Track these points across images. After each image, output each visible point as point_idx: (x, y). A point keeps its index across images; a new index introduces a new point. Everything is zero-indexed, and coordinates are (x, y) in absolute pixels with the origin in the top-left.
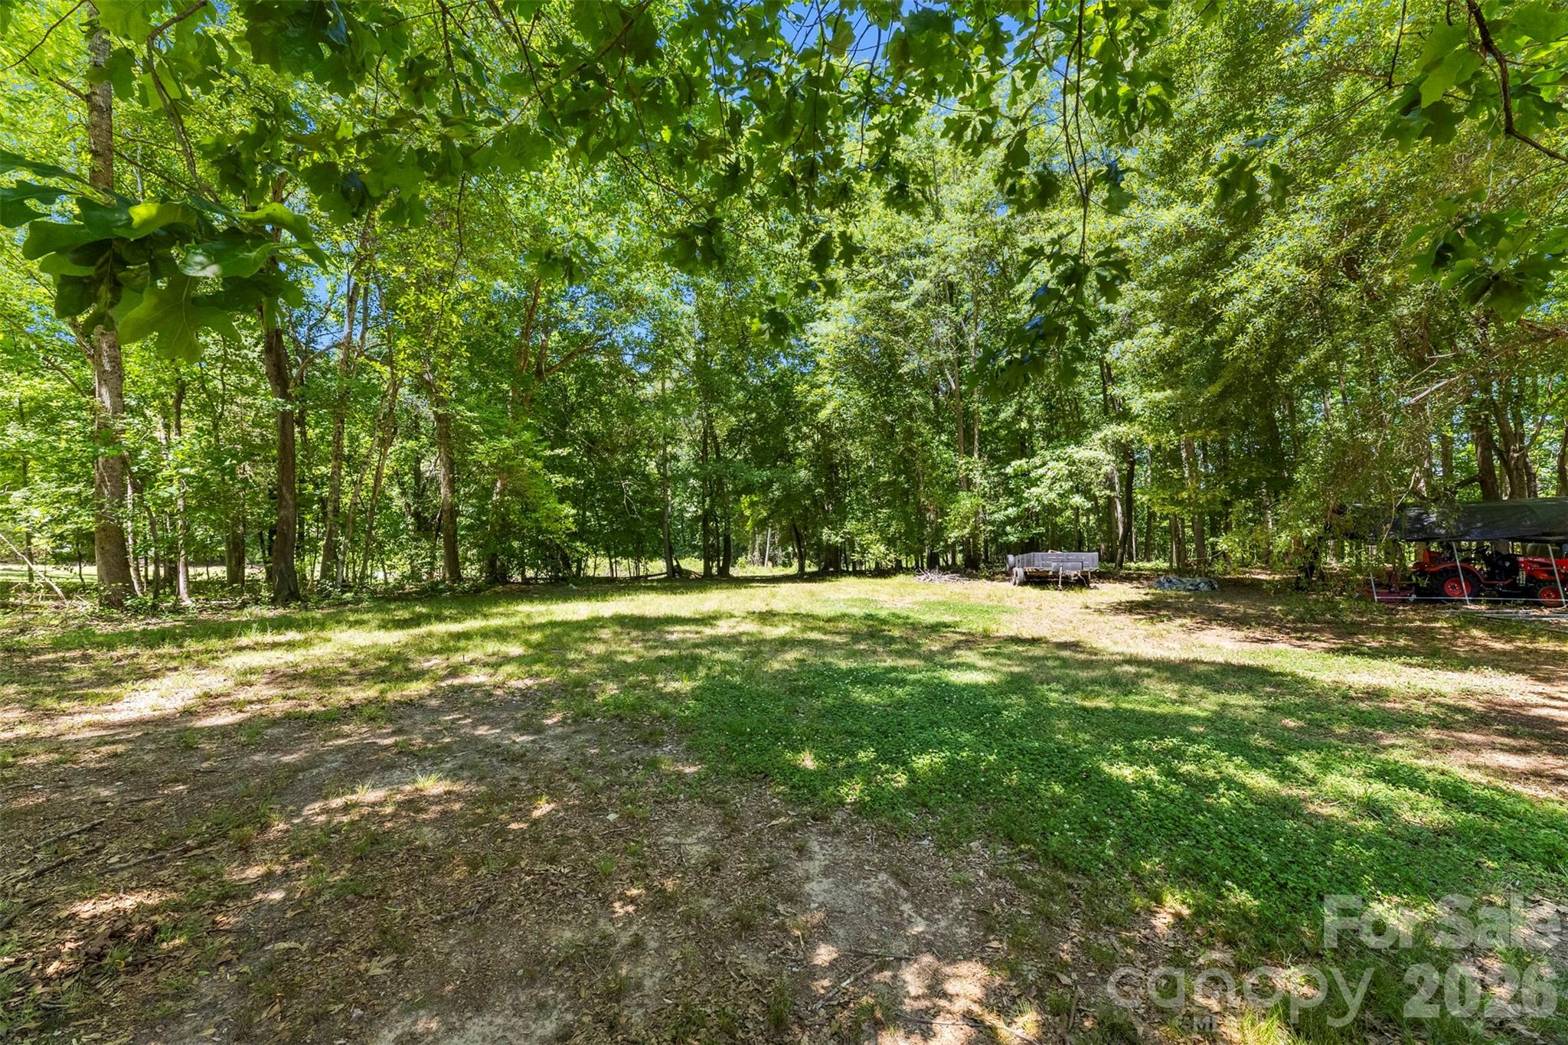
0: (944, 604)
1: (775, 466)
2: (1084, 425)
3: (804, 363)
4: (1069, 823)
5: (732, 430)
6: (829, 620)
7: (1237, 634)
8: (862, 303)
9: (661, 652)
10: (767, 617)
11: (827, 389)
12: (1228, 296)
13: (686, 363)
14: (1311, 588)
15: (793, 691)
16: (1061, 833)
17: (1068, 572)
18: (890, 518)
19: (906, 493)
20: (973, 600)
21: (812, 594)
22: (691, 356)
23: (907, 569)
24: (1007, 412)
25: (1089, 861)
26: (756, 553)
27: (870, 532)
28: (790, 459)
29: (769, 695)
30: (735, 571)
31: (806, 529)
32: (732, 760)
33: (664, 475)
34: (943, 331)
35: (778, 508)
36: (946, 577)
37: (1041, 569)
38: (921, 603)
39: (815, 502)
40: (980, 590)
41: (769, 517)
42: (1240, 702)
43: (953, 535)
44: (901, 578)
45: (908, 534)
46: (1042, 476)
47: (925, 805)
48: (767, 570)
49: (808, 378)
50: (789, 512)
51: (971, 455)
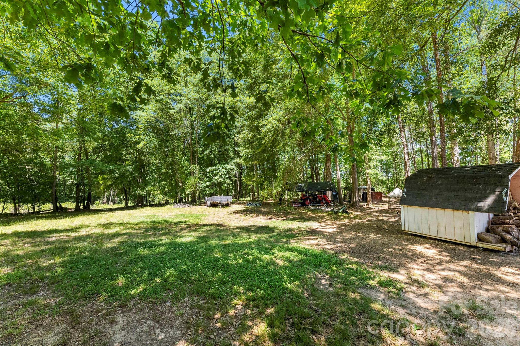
0: (183, 215)
1: (116, 164)
2: (229, 157)
3: (132, 125)
4: (217, 283)
5: (95, 148)
6: (136, 224)
7: (265, 217)
8: (158, 107)
9: (43, 247)
10: (106, 226)
11: (141, 137)
12: (262, 126)
13: (72, 117)
14: (280, 204)
15: (116, 255)
16: (215, 287)
17: (223, 202)
18: (165, 185)
19: (172, 176)
20: (193, 213)
21: (130, 215)
22: (75, 114)
23: (171, 203)
24: (207, 152)
25: (222, 294)
26: (105, 199)
27: (157, 190)
28: (123, 161)
29: (103, 259)
30: (92, 207)
31: (129, 189)
32: (80, 291)
33: (55, 165)
34: (187, 123)
35: (116, 181)
36: (185, 205)
37: (215, 201)
38: (175, 215)
39: (134, 178)
40: (196, 209)
41: (112, 184)
42: (264, 236)
43: (188, 191)
44: (168, 207)
45: (172, 191)
46: (217, 173)
47: (169, 289)
48: (111, 206)
49: (133, 131)
50: (121, 183)
51: (195, 164)
